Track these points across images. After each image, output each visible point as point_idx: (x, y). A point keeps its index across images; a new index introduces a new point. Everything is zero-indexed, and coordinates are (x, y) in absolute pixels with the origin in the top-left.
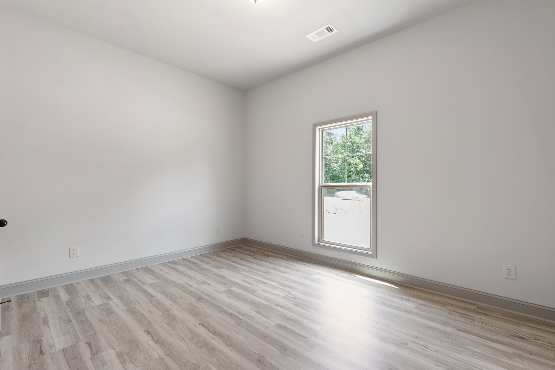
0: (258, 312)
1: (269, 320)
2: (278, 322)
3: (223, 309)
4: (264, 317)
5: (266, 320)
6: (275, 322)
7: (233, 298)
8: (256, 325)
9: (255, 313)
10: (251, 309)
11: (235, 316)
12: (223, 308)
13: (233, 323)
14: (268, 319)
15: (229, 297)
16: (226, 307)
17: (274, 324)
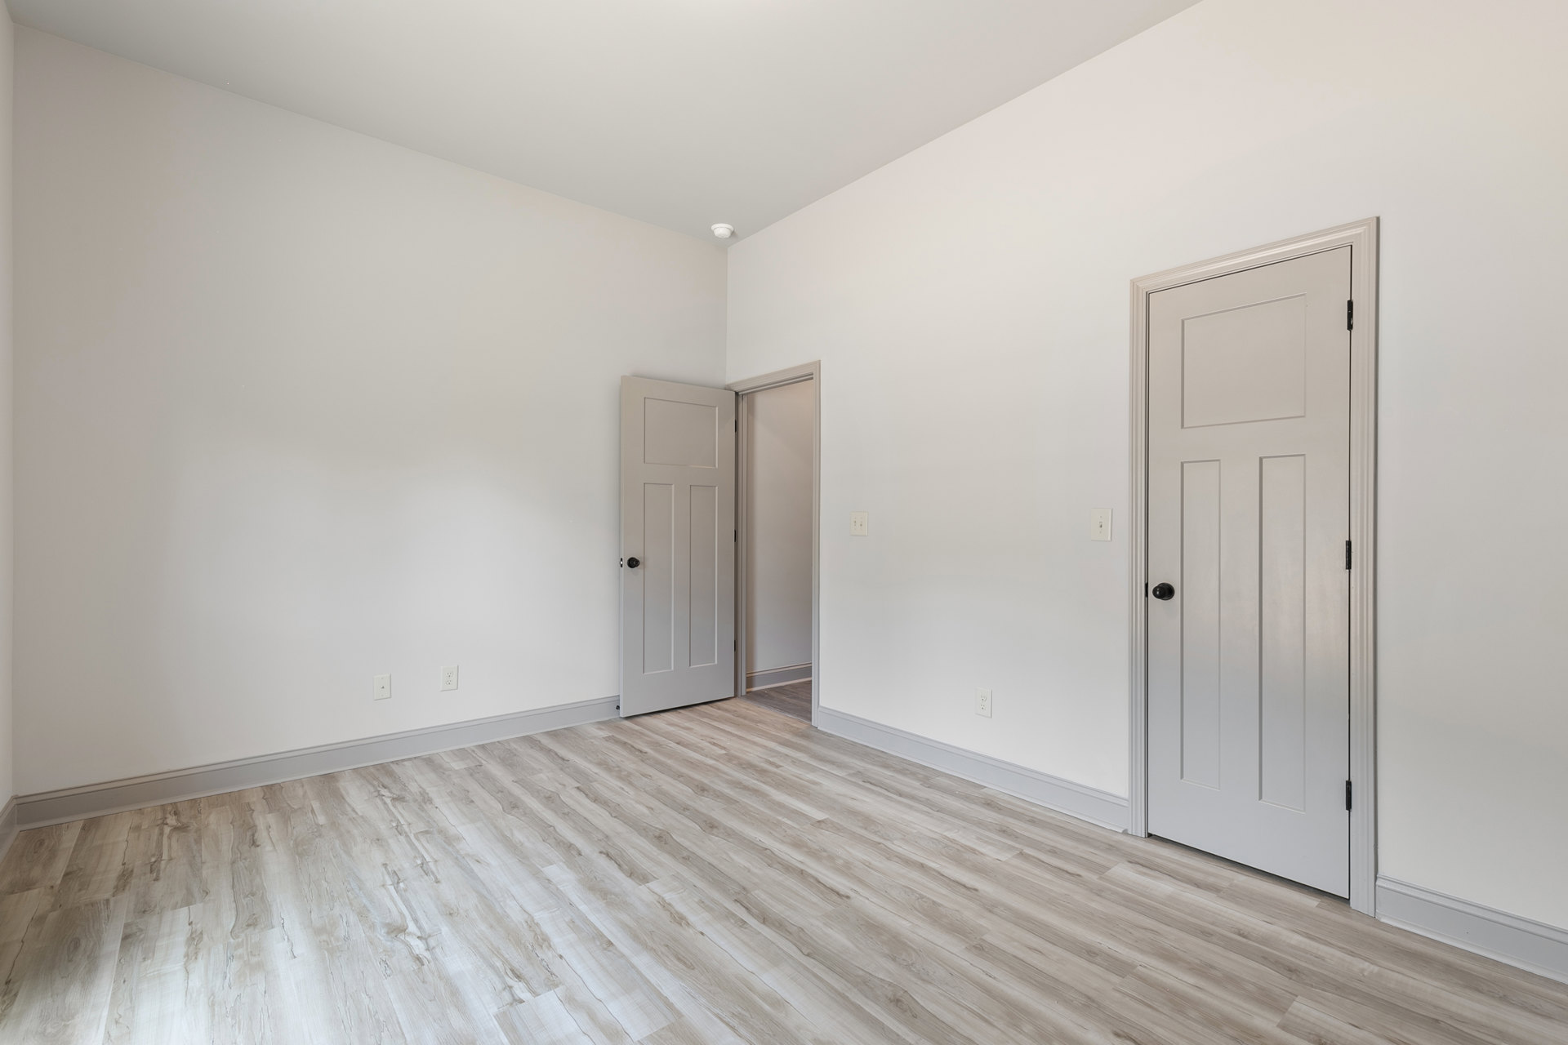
0: (683, 922)
1: (660, 896)
2: (640, 887)
3: (795, 944)
4: (670, 904)
5: (668, 897)
6: (648, 888)
7: (764, 1000)
8: (701, 884)
9: (692, 918)
10: (702, 934)
11: (752, 915)
12: (794, 947)
13: (759, 895)
14: (663, 898)
15: (778, 1003)
16: (784, 952)
17: (653, 885)
